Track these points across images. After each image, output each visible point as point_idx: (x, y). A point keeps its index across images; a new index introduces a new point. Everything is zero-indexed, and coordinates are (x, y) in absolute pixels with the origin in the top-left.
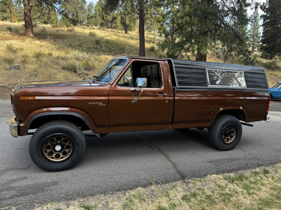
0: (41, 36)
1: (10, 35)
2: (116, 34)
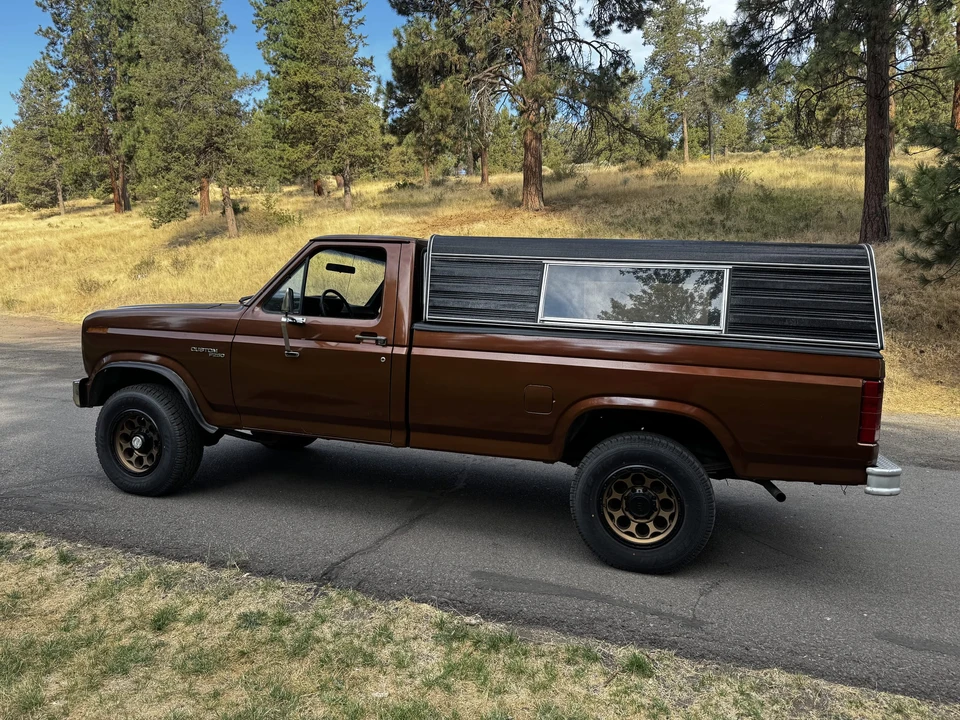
0: (555, 205)
1: (486, 210)
2: (835, 166)
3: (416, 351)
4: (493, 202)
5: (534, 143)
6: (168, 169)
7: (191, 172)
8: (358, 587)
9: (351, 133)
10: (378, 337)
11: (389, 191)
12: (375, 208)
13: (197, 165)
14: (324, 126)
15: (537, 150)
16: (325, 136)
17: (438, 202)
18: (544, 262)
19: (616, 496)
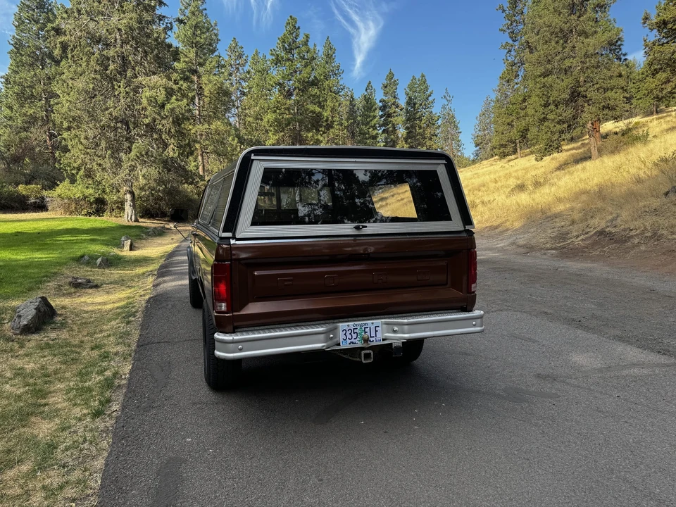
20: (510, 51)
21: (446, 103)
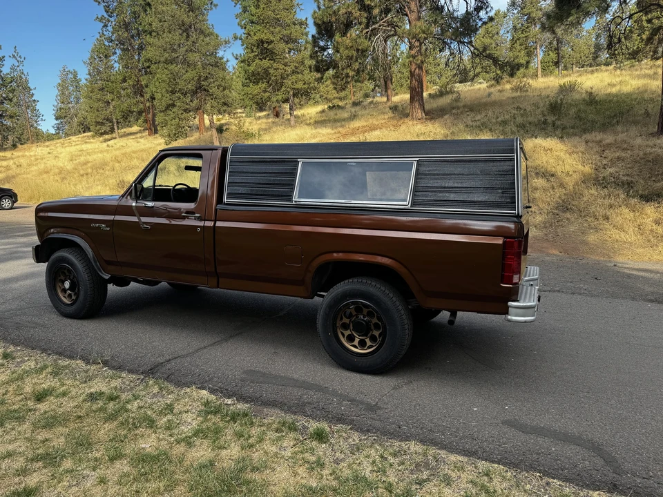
3: (219, 224)
4: (391, 115)
5: (417, 70)
6: (173, 105)
7: (187, 106)
8: (168, 379)
9: (294, 72)
10: (197, 215)
11: (323, 111)
12: (309, 124)
13: (191, 101)
14: (275, 69)
15: (419, 76)
16: (276, 76)
17: (354, 117)
18: (299, 160)
19: (346, 321)
20: (105, 26)
21: (17, 64)
